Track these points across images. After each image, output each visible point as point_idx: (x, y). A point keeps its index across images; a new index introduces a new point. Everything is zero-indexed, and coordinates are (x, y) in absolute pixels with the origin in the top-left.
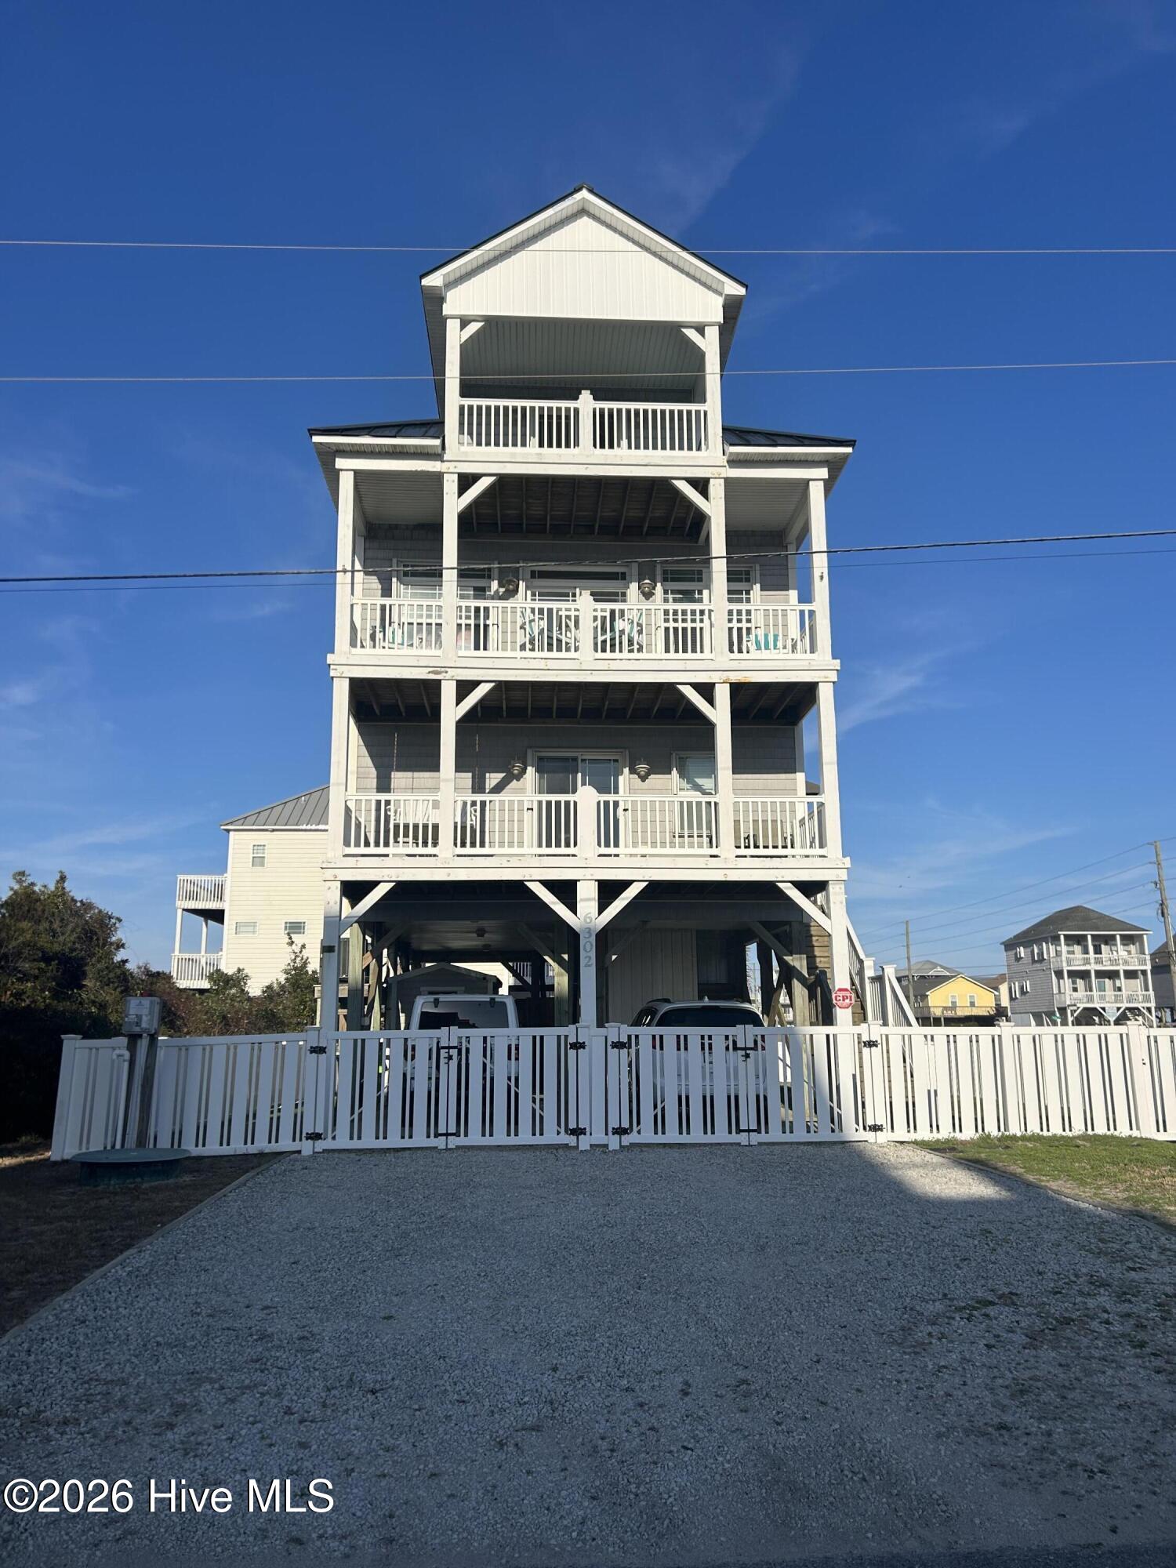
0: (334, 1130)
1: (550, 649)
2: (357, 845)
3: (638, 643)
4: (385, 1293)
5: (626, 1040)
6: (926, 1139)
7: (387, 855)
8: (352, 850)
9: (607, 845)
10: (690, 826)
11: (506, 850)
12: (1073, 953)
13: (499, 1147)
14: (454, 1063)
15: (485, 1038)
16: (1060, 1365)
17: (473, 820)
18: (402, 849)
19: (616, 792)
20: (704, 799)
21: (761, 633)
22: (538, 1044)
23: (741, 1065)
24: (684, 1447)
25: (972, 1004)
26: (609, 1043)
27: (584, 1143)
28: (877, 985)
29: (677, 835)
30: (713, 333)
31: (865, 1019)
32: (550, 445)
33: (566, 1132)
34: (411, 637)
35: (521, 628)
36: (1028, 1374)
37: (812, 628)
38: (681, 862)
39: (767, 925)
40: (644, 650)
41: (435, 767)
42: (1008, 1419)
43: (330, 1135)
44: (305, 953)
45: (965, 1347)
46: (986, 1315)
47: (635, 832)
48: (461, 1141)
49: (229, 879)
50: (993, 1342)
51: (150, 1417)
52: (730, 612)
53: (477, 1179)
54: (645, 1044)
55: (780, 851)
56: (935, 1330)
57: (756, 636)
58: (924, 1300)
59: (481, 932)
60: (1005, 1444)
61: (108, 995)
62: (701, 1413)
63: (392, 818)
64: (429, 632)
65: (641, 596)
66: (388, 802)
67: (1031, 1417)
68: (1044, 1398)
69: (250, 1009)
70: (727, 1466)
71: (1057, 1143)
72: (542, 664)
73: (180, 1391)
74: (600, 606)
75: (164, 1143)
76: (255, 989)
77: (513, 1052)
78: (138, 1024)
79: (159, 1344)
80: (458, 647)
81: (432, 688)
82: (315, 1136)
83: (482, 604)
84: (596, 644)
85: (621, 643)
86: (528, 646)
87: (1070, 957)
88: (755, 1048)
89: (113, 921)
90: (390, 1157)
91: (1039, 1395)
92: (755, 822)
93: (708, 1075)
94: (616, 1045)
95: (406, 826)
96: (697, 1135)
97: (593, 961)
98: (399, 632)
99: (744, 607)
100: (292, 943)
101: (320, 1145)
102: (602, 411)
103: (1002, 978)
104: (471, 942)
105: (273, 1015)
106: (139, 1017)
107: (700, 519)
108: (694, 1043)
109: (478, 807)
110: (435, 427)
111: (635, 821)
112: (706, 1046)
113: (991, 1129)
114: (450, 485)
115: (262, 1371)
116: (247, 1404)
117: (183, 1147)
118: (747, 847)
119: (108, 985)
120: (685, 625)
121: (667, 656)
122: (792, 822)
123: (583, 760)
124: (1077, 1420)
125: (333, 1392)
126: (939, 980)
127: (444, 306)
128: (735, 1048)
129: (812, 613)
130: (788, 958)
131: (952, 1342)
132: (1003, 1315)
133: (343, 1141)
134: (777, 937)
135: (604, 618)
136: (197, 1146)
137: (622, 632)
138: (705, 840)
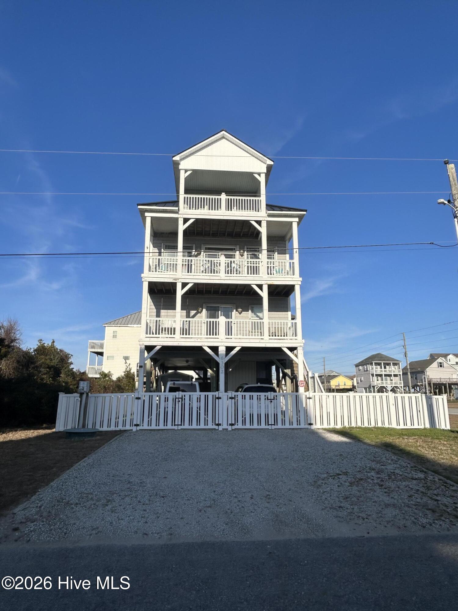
0: (143, 423)
1: (211, 273)
2: (150, 334)
3: (239, 271)
4: (163, 471)
5: (234, 397)
6: (326, 428)
7: (159, 337)
8: (148, 335)
9: (228, 335)
10: (255, 329)
11: (197, 336)
12: (377, 368)
13: (194, 429)
14: (180, 403)
15: (190, 395)
16: (358, 491)
17: (186, 326)
18: (164, 336)
19: (231, 318)
20: (259, 321)
21: (277, 268)
22: (206, 397)
23: (269, 404)
24: (252, 512)
25: (345, 385)
26: (229, 397)
27: (221, 428)
28: (313, 379)
29: (251, 332)
30: (263, 176)
31: (308, 390)
32: (212, 209)
33: (215, 425)
34: (167, 268)
35: (202, 266)
36: (349, 493)
37: (293, 267)
38: (252, 341)
39: (279, 360)
40: (241, 273)
41: (174, 308)
42: (342, 505)
43: (142, 425)
44: (131, 366)
45: (332, 486)
46: (339, 478)
47: (237, 330)
48: (182, 427)
49: (105, 342)
50: (340, 485)
51: (100, 503)
52: (268, 262)
53: (188, 439)
54: (240, 398)
55: (283, 337)
56: (324, 482)
57: (276, 269)
58: (321, 474)
59: (187, 361)
60: (341, 511)
61: (69, 380)
62: (256, 503)
63: (161, 325)
64: (173, 267)
65: (240, 256)
66: (159, 321)
67: (349, 504)
68: (353, 499)
69: (113, 384)
70: (263, 516)
71: (366, 429)
72: (208, 278)
73: (108, 496)
74: (227, 259)
75: (90, 426)
76: (114, 378)
77: (199, 400)
78: (83, 390)
79: (99, 484)
80: (182, 272)
81: (174, 285)
82: (137, 425)
83: (190, 258)
84: (226, 271)
85: (233, 271)
86: (204, 271)
87: (377, 370)
88: (274, 399)
89: (70, 356)
90: (160, 432)
91: (351, 499)
92: (275, 328)
93: (259, 407)
94: (231, 398)
95: (165, 328)
96: (255, 426)
97: (224, 372)
98: (163, 266)
99: (272, 261)
100: (126, 363)
101: (139, 428)
102: (228, 199)
103: (354, 376)
104: (184, 364)
105: (120, 386)
106: (84, 387)
107: (258, 233)
108: (255, 398)
109: (188, 323)
110: (176, 203)
111: (237, 327)
112: (259, 399)
113: (346, 425)
114: (181, 222)
115: (131, 491)
116: (127, 500)
117: (96, 428)
118: (273, 336)
119: (68, 376)
120: (254, 265)
121: (248, 275)
122: (287, 328)
123: (221, 307)
124: (361, 505)
125: (152, 497)
126: (335, 377)
127: (180, 166)
128: (268, 399)
129: (293, 263)
130: (285, 371)
131: (328, 485)
132: (343, 478)
133: (146, 427)
134: (282, 364)
135: (228, 263)
136: (100, 428)
137: (234, 267)
138: (259, 333)
